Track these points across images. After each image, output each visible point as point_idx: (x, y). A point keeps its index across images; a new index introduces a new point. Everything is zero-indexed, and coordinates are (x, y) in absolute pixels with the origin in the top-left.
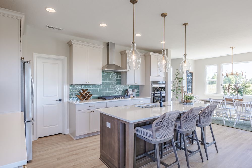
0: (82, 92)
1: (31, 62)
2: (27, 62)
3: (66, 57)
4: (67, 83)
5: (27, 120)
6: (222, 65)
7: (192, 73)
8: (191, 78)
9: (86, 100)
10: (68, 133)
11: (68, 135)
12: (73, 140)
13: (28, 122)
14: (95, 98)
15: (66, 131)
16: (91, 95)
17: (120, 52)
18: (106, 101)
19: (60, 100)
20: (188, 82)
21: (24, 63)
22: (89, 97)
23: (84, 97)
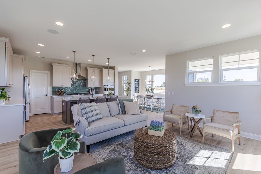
0: (59, 91)
1: (28, 76)
2: (26, 76)
3: (49, 72)
4: (50, 86)
5: (26, 102)
6: (154, 75)
7: (139, 80)
8: (138, 83)
9: (62, 95)
10: (51, 113)
11: (51, 114)
12: (53, 115)
13: (27, 103)
14: (68, 94)
15: (50, 112)
16: (65, 93)
17: (85, 68)
18: (73, 96)
19: (46, 95)
20: (135, 86)
21: (24, 77)
22: (63, 94)
23: (60, 94)
